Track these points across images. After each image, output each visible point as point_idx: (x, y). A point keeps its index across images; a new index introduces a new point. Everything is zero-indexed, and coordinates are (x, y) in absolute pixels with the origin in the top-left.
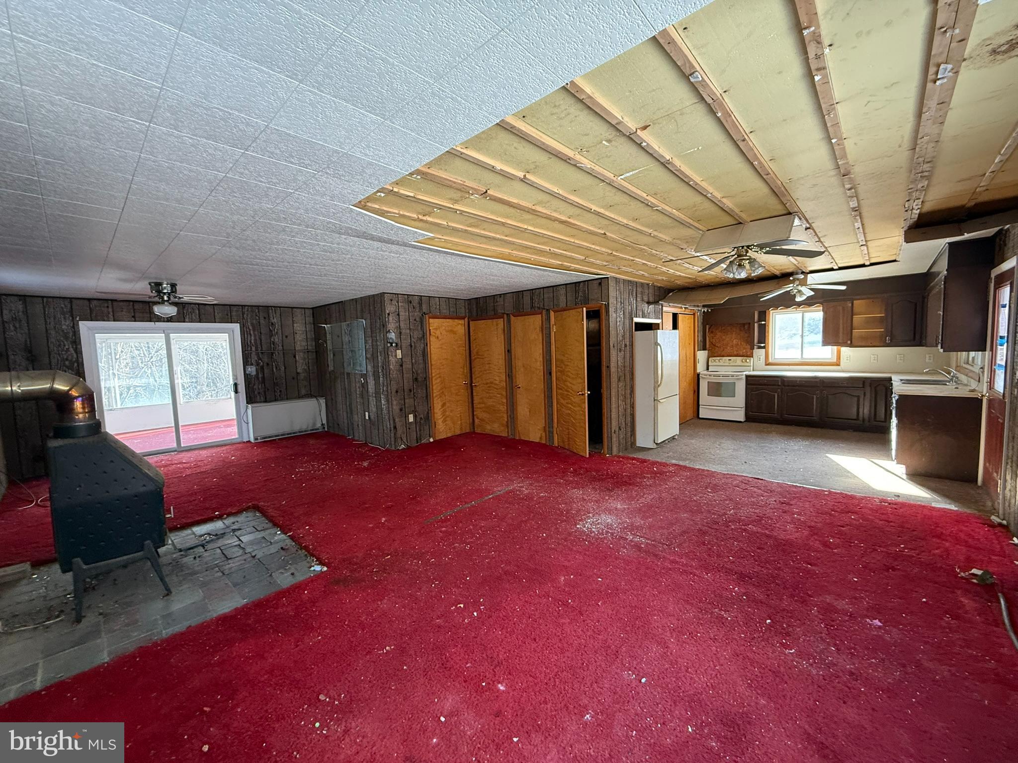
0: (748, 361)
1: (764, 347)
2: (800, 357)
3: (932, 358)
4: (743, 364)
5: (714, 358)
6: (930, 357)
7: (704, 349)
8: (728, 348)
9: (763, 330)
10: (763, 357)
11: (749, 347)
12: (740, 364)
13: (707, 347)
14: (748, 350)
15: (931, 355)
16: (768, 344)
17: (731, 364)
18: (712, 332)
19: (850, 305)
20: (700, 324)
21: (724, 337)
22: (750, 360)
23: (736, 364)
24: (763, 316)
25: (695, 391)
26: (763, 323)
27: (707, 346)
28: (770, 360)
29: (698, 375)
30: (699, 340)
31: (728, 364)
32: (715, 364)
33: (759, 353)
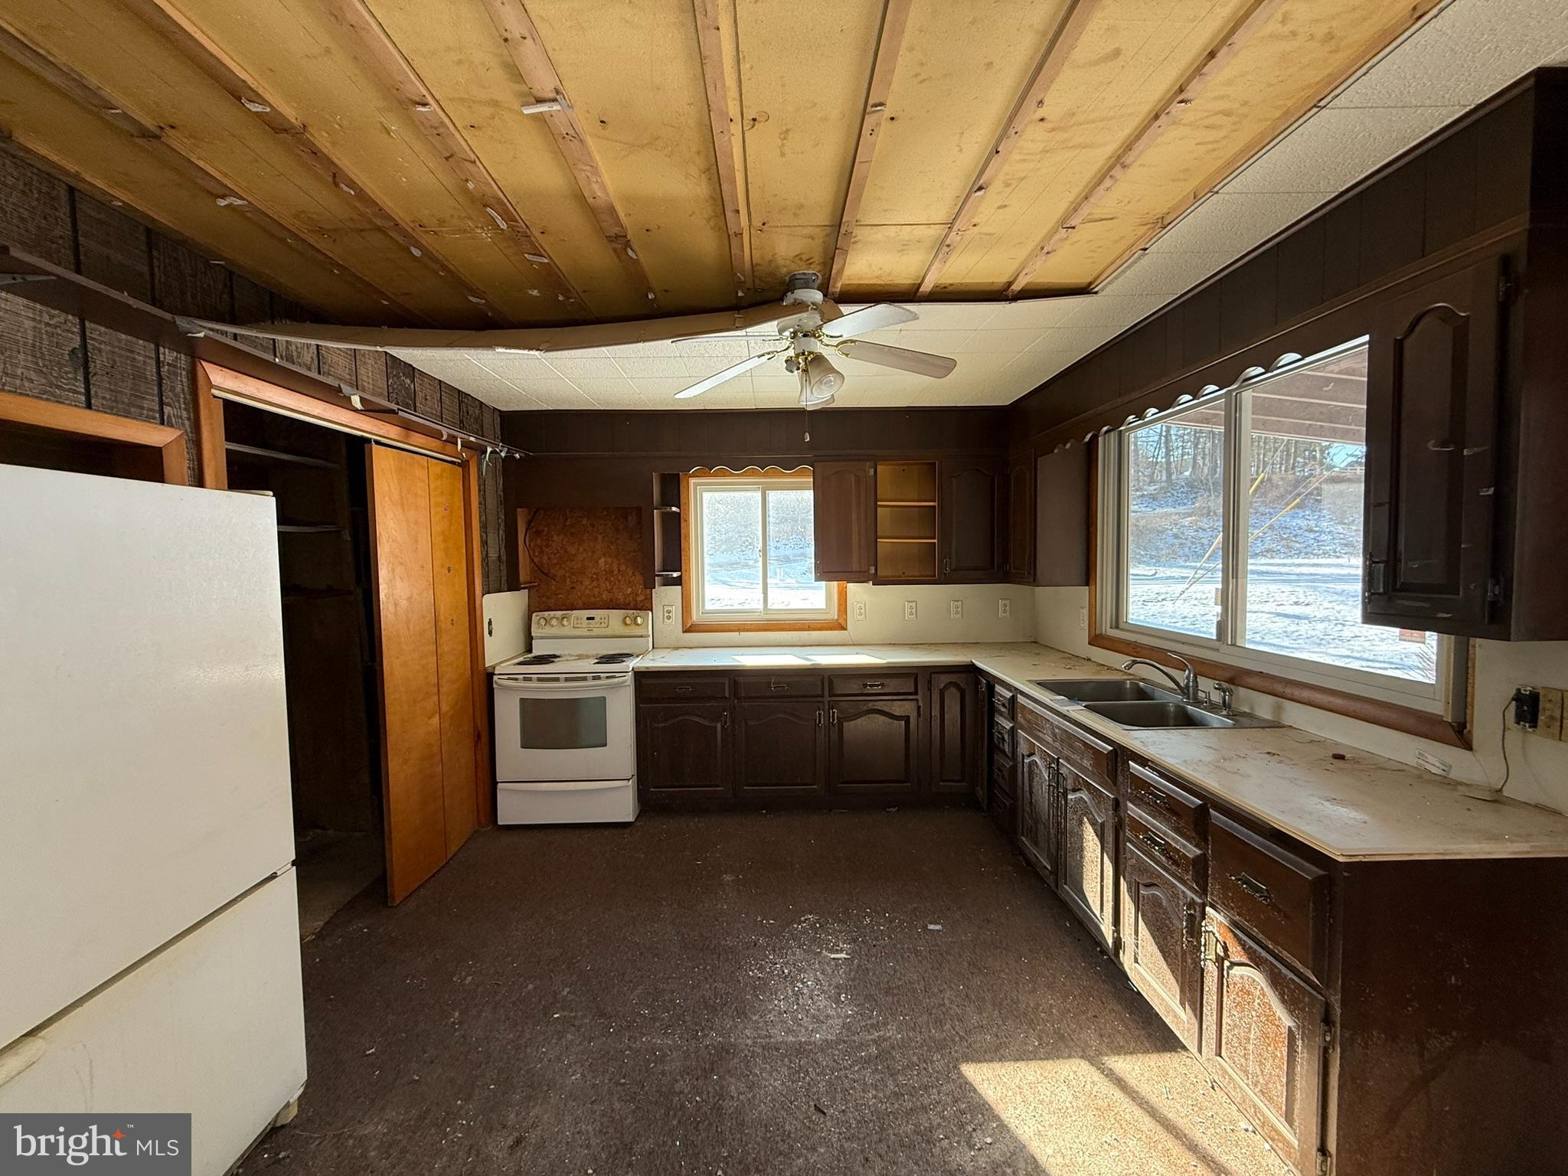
0: (639, 620)
1: (678, 582)
2: (761, 606)
3: (1008, 608)
4: (627, 631)
5: (546, 614)
6: (1005, 605)
7: (513, 586)
8: (587, 582)
9: (675, 529)
10: (676, 611)
11: (639, 578)
12: (617, 633)
13: (522, 579)
14: (640, 588)
15: (1008, 602)
16: (688, 570)
17: (596, 632)
18: (538, 533)
19: (872, 471)
20: (492, 502)
21: (572, 550)
22: (645, 620)
23: (609, 631)
24: (673, 491)
25: (479, 736)
26: (674, 509)
27: (524, 575)
28: (696, 617)
29: (490, 676)
30: (493, 555)
31: (585, 633)
32: (548, 631)
33: (666, 597)
